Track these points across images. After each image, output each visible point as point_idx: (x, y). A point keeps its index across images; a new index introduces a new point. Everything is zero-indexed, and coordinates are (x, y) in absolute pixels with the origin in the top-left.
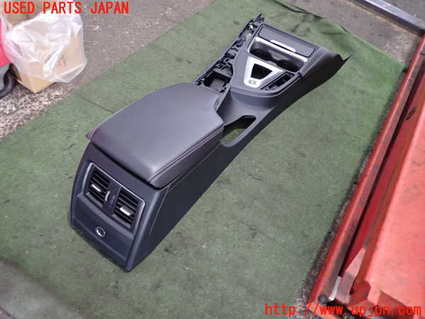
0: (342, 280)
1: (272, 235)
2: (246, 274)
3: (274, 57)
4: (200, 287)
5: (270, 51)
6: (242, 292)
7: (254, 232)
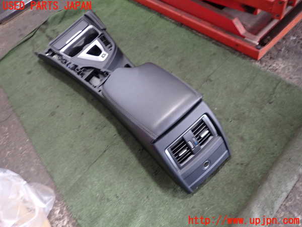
0: (248, 38)
1: (212, 71)
2: (236, 87)
3: (81, 45)
4: (244, 113)
5: (75, 46)
6: (248, 91)
7: (208, 80)
